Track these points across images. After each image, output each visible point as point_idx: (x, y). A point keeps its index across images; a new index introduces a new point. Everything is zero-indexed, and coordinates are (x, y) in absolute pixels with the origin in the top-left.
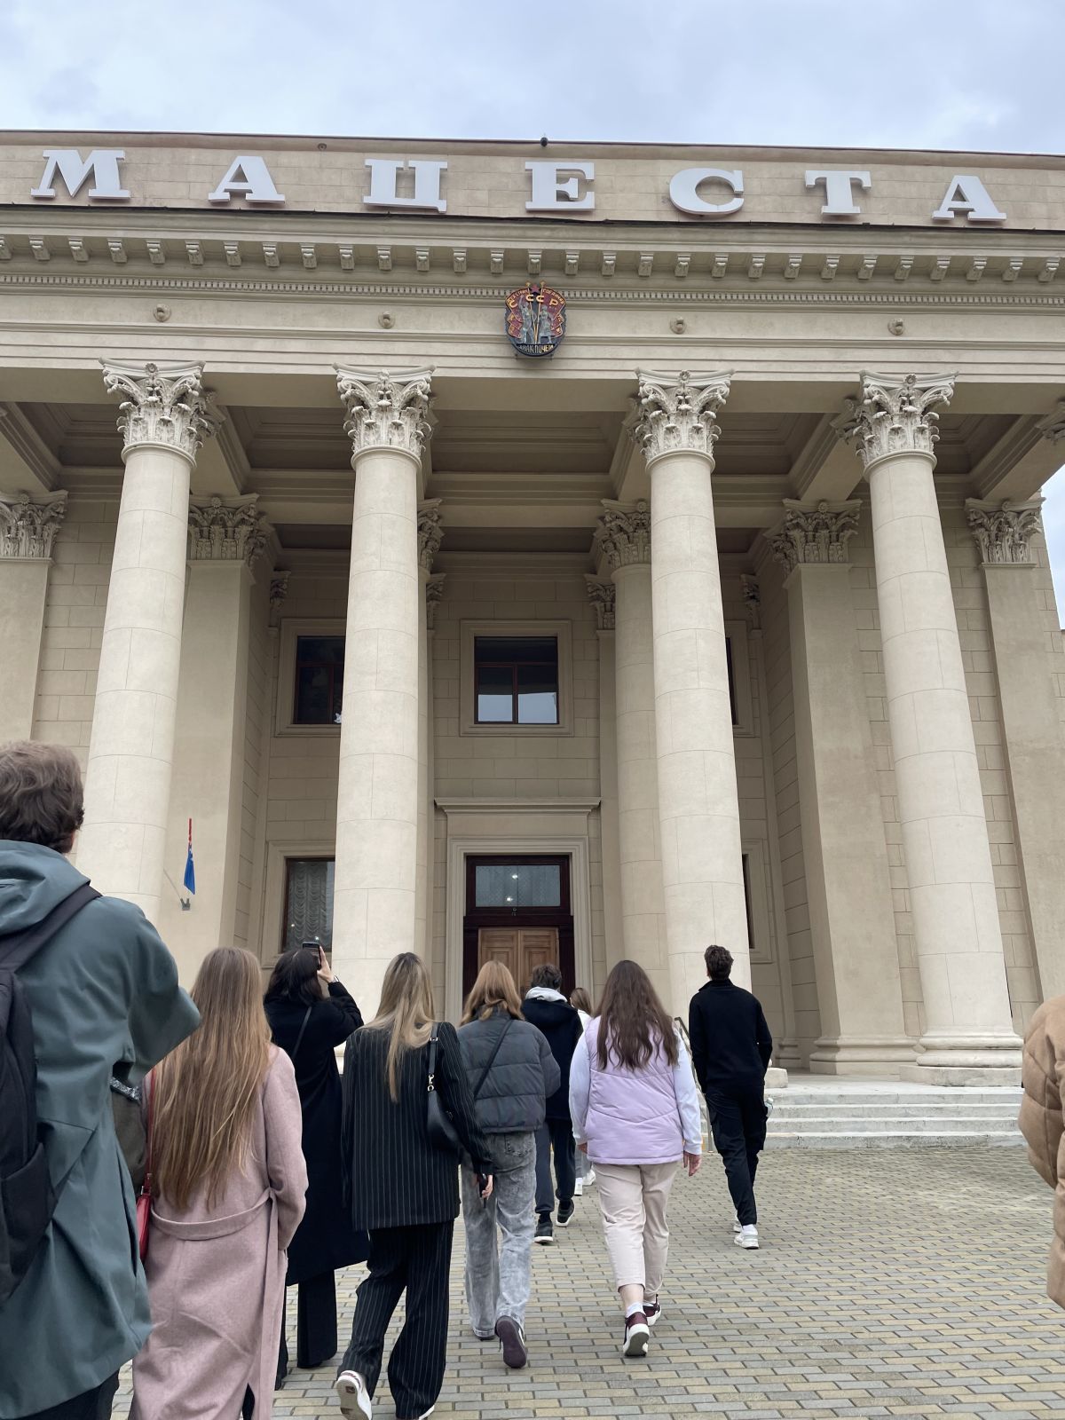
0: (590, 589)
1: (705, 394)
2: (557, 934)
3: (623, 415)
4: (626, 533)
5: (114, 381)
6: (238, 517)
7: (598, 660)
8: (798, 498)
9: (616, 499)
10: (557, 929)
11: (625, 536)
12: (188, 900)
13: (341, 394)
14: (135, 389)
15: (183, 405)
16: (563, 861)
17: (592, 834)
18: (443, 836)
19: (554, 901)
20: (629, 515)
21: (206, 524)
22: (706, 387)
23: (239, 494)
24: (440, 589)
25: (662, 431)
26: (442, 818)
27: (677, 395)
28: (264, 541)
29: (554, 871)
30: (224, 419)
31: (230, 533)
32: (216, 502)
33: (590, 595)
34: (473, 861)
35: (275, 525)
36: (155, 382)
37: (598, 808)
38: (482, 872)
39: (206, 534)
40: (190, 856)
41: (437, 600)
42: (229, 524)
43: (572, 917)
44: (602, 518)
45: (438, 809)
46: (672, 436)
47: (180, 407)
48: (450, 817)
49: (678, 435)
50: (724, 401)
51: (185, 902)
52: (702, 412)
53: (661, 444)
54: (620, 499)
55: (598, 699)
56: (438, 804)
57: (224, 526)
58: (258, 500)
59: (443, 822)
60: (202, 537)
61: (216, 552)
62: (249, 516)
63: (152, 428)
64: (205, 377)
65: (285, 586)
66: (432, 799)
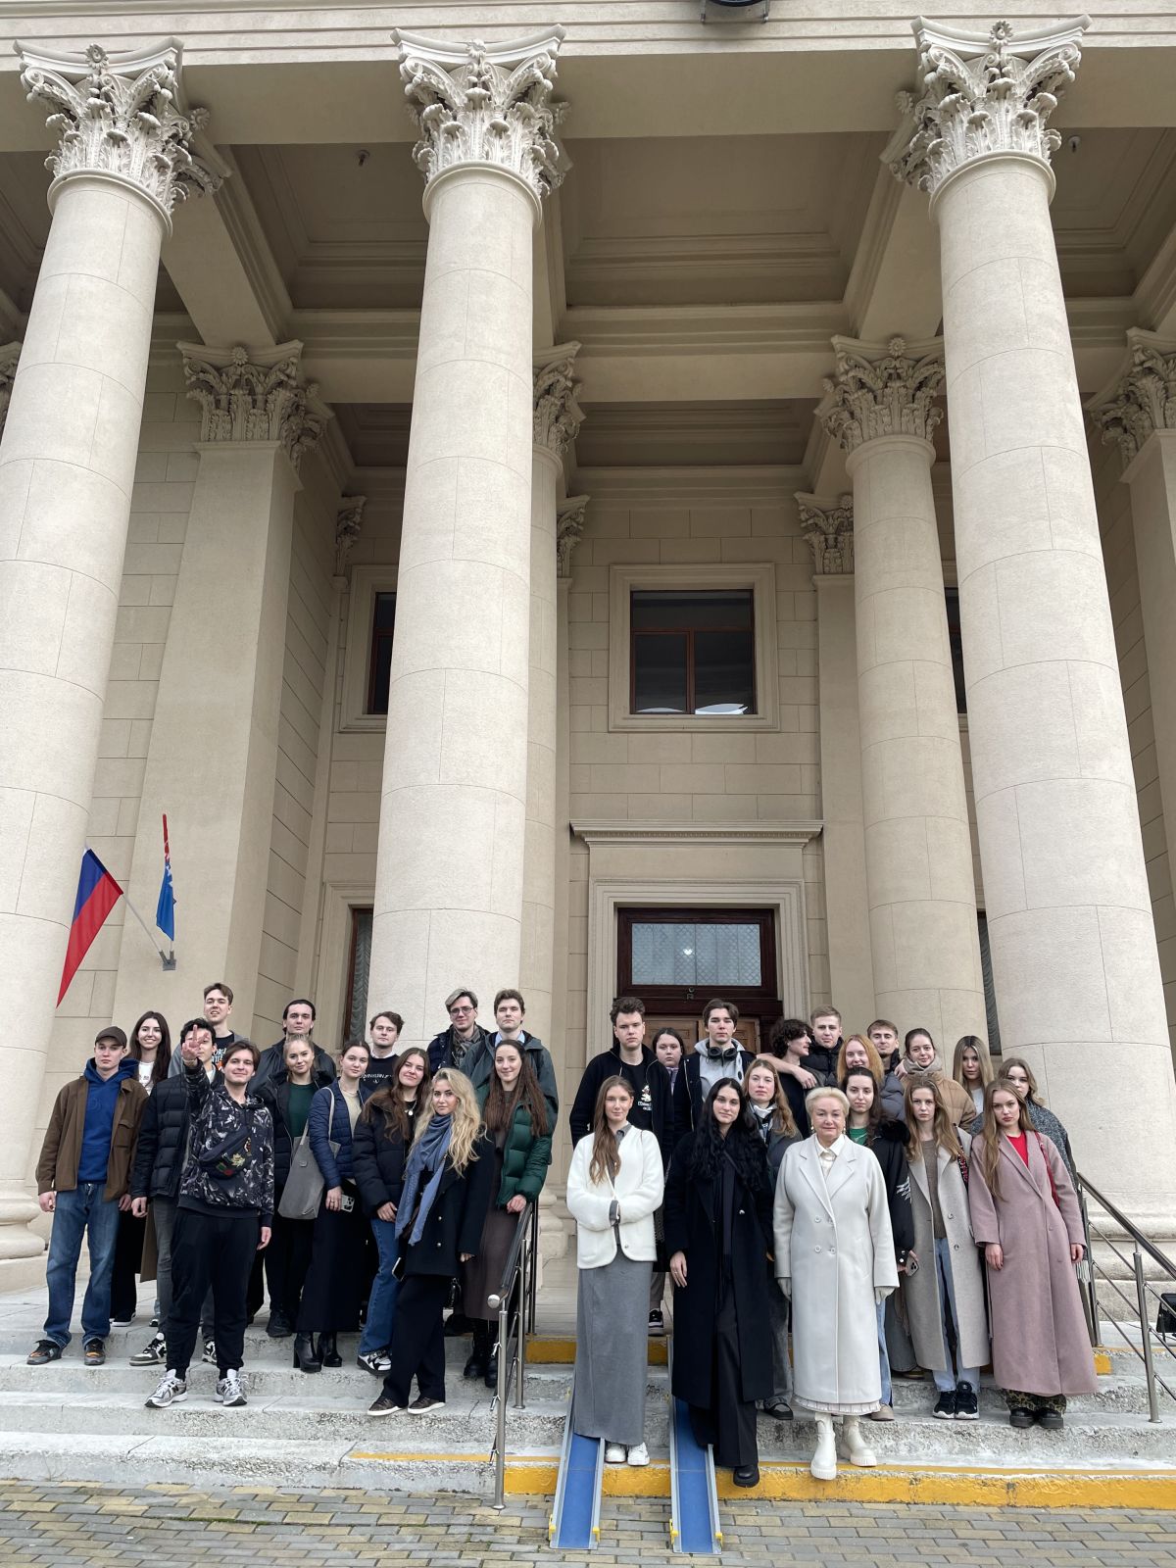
0: (804, 516)
1: (1037, 64)
2: (758, 1028)
3: (882, 138)
4: (870, 390)
5: (36, 78)
6: (273, 379)
7: (816, 620)
8: (1152, 329)
9: (856, 337)
10: (757, 1022)
11: (870, 396)
12: (172, 953)
13: (406, 84)
14: (71, 94)
15: (146, 115)
16: (764, 917)
17: (811, 874)
18: (583, 877)
19: (753, 978)
20: (877, 364)
21: (224, 389)
22: (1039, 53)
23: (273, 342)
24: (581, 519)
25: (961, 129)
26: (581, 851)
27: (987, 68)
28: (316, 428)
29: (751, 932)
30: (228, 174)
31: (260, 404)
32: (240, 356)
33: (803, 525)
34: (629, 915)
35: (334, 407)
36: (103, 79)
37: (818, 838)
38: (641, 932)
39: (224, 403)
40: (168, 878)
41: (575, 534)
42: (259, 389)
43: (781, 1002)
44: (832, 376)
45: (575, 837)
46: (980, 133)
47: (142, 119)
48: (593, 848)
49: (993, 131)
50: (1072, 74)
51: (168, 957)
52: (1034, 92)
53: (960, 147)
54: (862, 336)
55: (816, 677)
56: (575, 829)
57: (252, 392)
58: (304, 354)
59: (583, 858)
60: (217, 407)
61: (237, 434)
62: (288, 376)
63: (93, 151)
64: (186, 74)
65: (357, 518)
66: (566, 823)
